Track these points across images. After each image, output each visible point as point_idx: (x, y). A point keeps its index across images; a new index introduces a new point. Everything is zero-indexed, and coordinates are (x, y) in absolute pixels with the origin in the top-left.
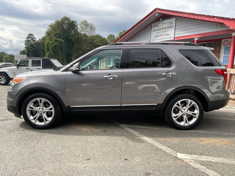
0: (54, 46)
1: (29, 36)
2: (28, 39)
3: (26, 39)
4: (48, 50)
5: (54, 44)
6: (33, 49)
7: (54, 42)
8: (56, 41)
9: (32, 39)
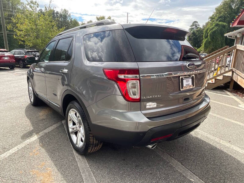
0: (214, 31)
1: (193, 24)
2: (192, 27)
3: (190, 27)
4: (206, 37)
5: (214, 30)
6: (194, 36)
7: (214, 27)
8: (217, 25)
9: (196, 26)
